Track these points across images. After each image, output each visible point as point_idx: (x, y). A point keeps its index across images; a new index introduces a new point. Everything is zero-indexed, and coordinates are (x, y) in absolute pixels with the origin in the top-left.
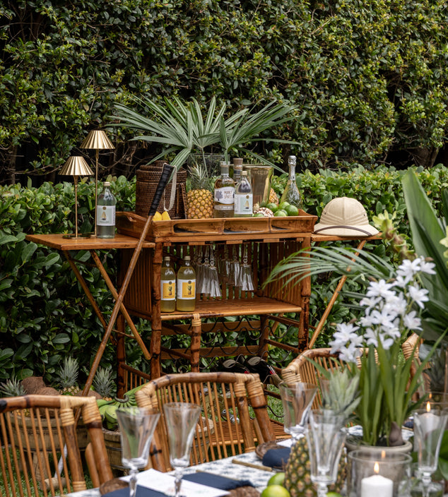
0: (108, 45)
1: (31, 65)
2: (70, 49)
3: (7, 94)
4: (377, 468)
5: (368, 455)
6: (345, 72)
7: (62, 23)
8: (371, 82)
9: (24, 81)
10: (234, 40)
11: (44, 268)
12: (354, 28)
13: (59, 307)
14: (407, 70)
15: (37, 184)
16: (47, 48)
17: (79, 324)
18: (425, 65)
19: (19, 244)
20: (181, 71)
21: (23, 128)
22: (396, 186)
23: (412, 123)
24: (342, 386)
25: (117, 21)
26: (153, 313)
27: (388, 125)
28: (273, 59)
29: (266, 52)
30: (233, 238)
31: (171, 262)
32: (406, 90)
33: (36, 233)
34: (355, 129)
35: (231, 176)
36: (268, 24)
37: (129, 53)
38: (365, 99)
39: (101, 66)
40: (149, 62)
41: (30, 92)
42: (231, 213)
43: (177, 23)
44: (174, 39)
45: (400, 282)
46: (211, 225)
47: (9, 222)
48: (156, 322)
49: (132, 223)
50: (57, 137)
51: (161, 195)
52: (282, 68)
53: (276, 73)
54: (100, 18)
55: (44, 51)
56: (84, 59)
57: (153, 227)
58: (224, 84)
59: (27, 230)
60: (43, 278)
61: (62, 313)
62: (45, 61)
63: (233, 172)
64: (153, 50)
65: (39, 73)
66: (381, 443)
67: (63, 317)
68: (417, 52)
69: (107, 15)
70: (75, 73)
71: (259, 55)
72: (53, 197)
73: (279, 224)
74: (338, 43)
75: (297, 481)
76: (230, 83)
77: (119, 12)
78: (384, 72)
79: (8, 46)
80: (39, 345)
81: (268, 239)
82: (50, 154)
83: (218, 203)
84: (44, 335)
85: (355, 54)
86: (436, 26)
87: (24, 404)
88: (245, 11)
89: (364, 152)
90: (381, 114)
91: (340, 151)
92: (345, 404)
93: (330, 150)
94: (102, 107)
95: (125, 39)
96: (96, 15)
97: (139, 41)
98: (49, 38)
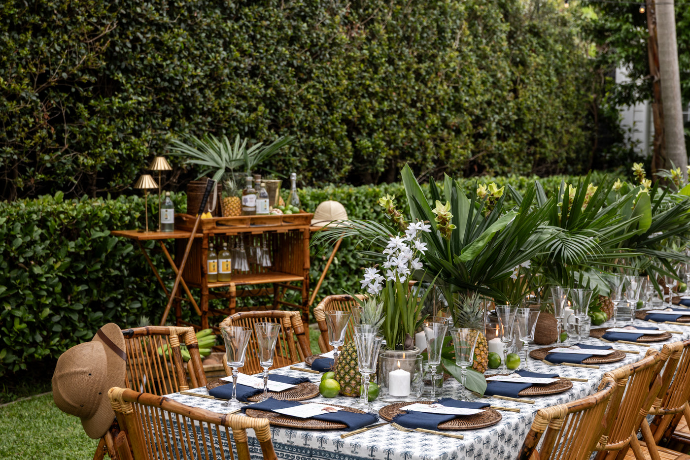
0: (159, 100)
1: (108, 115)
2: (134, 103)
3: (92, 135)
4: (399, 364)
5: (392, 356)
6: (319, 121)
7: (129, 85)
8: (335, 126)
9: (103, 126)
10: (244, 98)
11: (122, 256)
12: (324, 90)
13: (133, 282)
14: (359, 119)
15: (115, 197)
16: (119, 102)
17: (147, 294)
18: (371, 116)
19: (105, 238)
20: (209, 119)
21: (103, 158)
22: (356, 197)
23: (363, 156)
24: (373, 310)
25: (166, 84)
26: (202, 283)
27: (348, 156)
28: (270, 111)
29: (266, 107)
30: (256, 230)
31: (214, 248)
32: (359, 133)
33: (116, 230)
34: (327, 159)
35: (253, 187)
36: (266, 88)
37: (174, 106)
38: (333, 139)
39: (155, 116)
40: (188, 113)
41: (108, 133)
42: (254, 213)
43: (207, 86)
44: (204, 97)
45: (409, 238)
46: (241, 221)
47: (98, 223)
48: (205, 289)
49: (185, 221)
50: (126, 165)
51: (206, 201)
52: (276, 117)
53: (272, 120)
54: (154, 82)
55: (117, 105)
56: (144, 110)
57: (202, 223)
58: (239, 128)
59: (111, 228)
60: (122, 262)
61: (135, 286)
62: (118, 111)
63: (254, 185)
64: (191, 104)
65: (113, 120)
66: (398, 348)
67: (136, 289)
68: (366, 107)
69: (159, 80)
70: (138, 120)
71: (261, 108)
72: (128, 205)
73: (287, 220)
74: (314, 100)
75: (345, 375)
76: (242, 128)
77: (167, 78)
78: (345, 120)
79: (92, 101)
80: (120, 309)
81: (280, 230)
82: (122, 177)
83: (245, 206)
84: (123, 302)
85: (325, 108)
86: (378, 89)
87: (145, 332)
88: (251, 78)
89: (332, 175)
90: (343, 149)
91: (316, 174)
92: (375, 321)
93: (309, 174)
94: (156, 144)
95: (171, 97)
96: (152, 80)
97: (181, 98)
98: (120, 96)
